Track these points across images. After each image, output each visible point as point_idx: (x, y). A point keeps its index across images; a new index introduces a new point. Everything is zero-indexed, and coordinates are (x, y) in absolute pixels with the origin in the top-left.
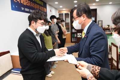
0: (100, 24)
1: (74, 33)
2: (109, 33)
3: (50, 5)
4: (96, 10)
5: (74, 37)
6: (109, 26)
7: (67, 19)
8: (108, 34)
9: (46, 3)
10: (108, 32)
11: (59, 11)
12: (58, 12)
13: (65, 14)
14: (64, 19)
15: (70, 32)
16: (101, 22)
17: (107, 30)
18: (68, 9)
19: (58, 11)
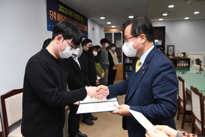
0: (171, 51)
1: (129, 64)
2: (185, 65)
3: (92, 21)
4: (163, 28)
5: (129, 71)
6: (184, 54)
7: (117, 41)
8: (183, 67)
9: (87, 19)
10: (182, 64)
11: (105, 28)
12: (104, 31)
13: (115, 33)
14: (113, 42)
15: (122, 63)
16: (172, 48)
17: (182, 61)
18: (119, 27)
19: (103, 29)
